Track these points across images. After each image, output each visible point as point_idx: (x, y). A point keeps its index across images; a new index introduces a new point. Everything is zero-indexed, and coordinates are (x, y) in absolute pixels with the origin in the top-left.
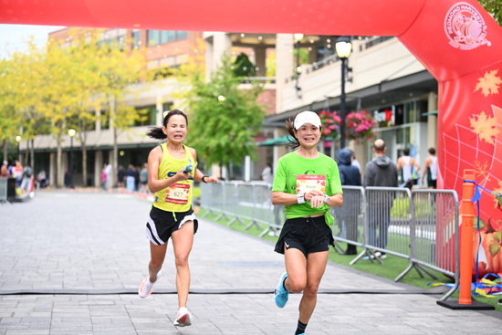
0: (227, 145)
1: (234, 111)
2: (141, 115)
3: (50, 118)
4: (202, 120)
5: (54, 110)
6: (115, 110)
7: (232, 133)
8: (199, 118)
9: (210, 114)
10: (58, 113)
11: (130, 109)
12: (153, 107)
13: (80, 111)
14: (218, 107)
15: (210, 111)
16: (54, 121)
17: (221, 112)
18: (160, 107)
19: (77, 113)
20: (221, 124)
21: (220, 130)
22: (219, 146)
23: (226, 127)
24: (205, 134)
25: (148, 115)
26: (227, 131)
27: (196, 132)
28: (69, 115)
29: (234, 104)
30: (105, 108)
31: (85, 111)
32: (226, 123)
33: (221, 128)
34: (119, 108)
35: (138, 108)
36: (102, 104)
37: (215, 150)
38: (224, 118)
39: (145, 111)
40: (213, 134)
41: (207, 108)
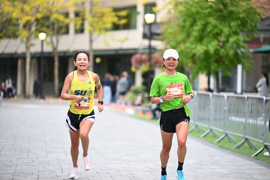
0: (216, 51)
1: (225, 13)
2: (120, 18)
3: (17, 20)
4: (188, 24)
5: (23, 10)
6: (91, 11)
7: (223, 38)
8: (185, 21)
9: (198, 17)
10: (27, 14)
11: (108, 11)
12: (133, 8)
13: (51, 13)
14: (207, 8)
15: (198, 13)
16: (22, 22)
17: (210, 14)
18: (140, 9)
19: (48, 14)
20: (209, 29)
21: (208, 35)
22: (207, 53)
23: (215, 31)
24: (192, 39)
25: (128, 17)
26: (217, 36)
27: (180, 37)
28: (39, 16)
29: (225, 5)
30: (79, 9)
31: (57, 12)
32: (215, 27)
33: (209, 32)
34: (95, 9)
35: (116, 10)
36: (76, 5)
37: (202, 57)
38: (213, 21)
39: (124, 13)
40: (200, 39)
41: (194, 10)
